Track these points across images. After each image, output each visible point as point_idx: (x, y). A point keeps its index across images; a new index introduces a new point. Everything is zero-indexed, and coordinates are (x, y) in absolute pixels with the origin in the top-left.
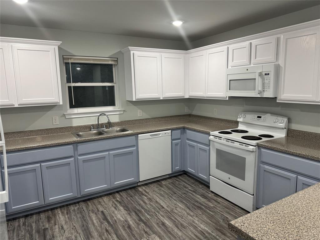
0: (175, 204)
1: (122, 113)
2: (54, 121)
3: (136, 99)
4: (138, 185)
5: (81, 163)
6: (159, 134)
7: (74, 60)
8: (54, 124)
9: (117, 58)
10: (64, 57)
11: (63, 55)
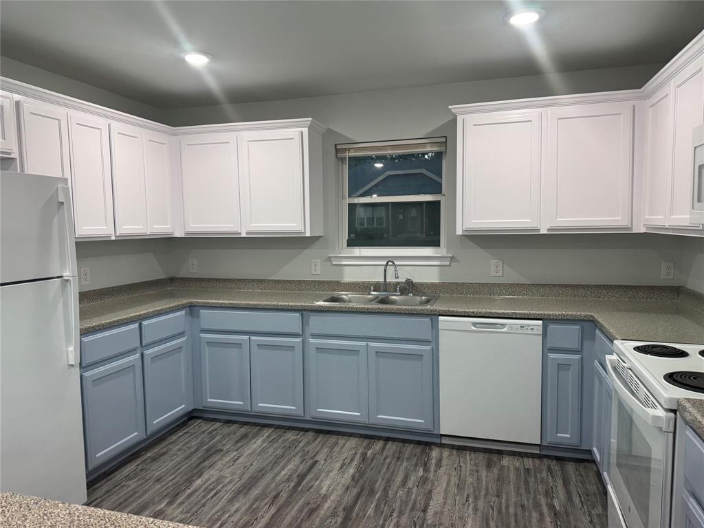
0: (461, 518)
1: (448, 263)
2: (313, 268)
3: (463, 231)
4: (443, 442)
5: (311, 352)
6: (503, 325)
7: (357, 152)
8: (313, 272)
9: (446, 137)
10: (338, 147)
11: (336, 145)
